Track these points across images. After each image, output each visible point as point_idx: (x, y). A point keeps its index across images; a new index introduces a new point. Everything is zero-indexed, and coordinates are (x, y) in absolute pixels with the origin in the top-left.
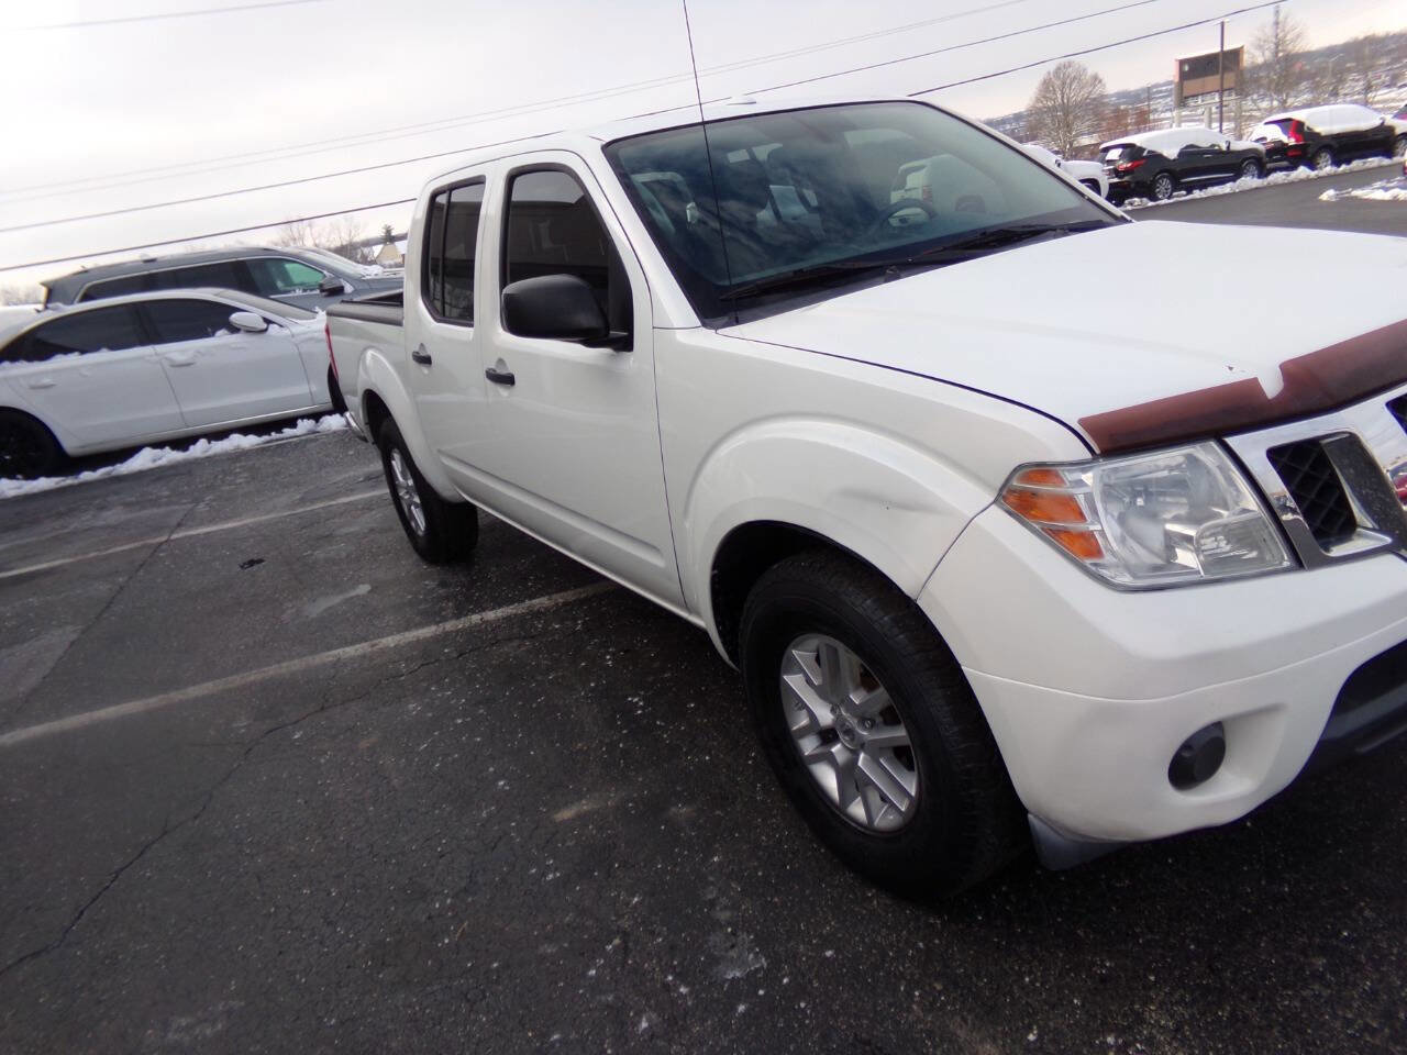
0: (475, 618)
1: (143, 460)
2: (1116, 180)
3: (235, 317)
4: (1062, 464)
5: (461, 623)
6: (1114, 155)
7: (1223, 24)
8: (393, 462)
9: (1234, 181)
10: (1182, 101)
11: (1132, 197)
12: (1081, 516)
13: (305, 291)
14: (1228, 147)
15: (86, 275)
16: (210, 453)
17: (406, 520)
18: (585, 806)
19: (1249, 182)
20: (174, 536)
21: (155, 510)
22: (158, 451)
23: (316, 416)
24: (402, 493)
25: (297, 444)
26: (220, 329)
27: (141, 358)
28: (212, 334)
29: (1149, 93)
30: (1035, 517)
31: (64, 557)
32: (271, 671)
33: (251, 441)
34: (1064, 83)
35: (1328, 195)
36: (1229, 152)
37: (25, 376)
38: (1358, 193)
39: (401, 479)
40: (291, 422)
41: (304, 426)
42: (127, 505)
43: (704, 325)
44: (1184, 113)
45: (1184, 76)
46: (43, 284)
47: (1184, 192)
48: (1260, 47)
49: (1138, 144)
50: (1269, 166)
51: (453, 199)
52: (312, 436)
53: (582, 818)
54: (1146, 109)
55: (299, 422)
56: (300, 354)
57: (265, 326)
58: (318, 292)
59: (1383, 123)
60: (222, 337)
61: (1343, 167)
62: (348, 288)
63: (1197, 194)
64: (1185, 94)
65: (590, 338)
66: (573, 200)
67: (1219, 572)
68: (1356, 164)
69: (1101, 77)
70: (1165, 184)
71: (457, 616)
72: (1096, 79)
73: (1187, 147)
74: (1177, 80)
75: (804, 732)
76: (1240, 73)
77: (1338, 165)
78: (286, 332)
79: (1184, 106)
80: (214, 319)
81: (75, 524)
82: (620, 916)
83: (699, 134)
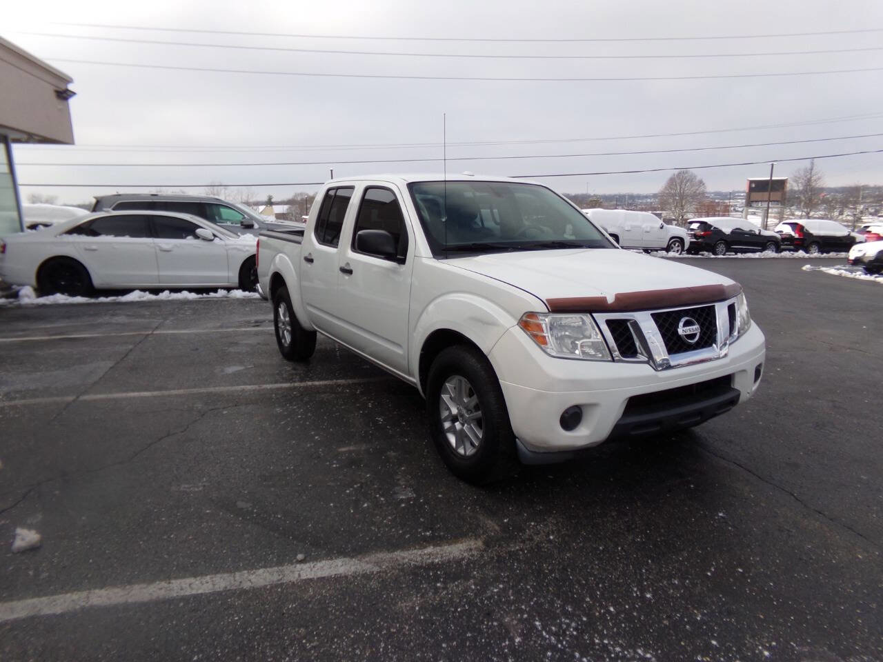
0: (310, 383)
1: (134, 296)
2: (694, 240)
3: (198, 231)
4: (538, 313)
5: (303, 384)
6: (695, 226)
7: (772, 165)
8: (280, 309)
9: (761, 252)
10: (749, 203)
11: (703, 251)
12: (543, 331)
13: (232, 223)
14: (760, 233)
15: (119, 197)
16: (170, 298)
17: (279, 339)
18: (352, 448)
19: (770, 253)
20: (155, 332)
21: (143, 320)
22: (142, 293)
23: (229, 289)
24: (280, 325)
25: (217, 301)
26: (190, 235)
27: (145, 244)
28: (185, 238)
29: (732, 196)
30: (528, 330)
31: (99, 333)
32: (211, 389)
33: (193, 296)
34: (682, 182)
35: (807, 267)
36: (759, 235)
37: (84, 243)
38: (824, 269)
39: (282, 317)
40: (215, 290)
41: (221, 293)
42: (128, 316)
43: (434, 257)
44: (750, 210)
45: (751, 190)
46: (95, 198)
47: (734, 253)
48: (796, 181)
49: (709, 223)
50: (782, 247)
51: (338, 194)
52: (225, 299)
53: (350, 452)
54: (728, 204)
55: (219, 290)
56: (227, 255)
57: (213, 238)
58: (239, 225)
59: (849, 235)
60: (190, 240)
61: (825, 255)
62: (256, 226)
63: (739, 255)
64: (752, 199)
65: (389, 257)
66: (388, 201)
67: (586, 358)
68: (832, 254)
69: (704, 181)
70: (721, 247)
71: (301, 381)
72: (701, 182)
73: (737, 229)
74: (747, 191)
75: (446, 420)
76: (784, 193)
77: (822, 253)
78: (222, 243)
79: (751, 206)
80: (187, 230)
81: (100, 320)
82: (361, 479)
83: (443, 185)
